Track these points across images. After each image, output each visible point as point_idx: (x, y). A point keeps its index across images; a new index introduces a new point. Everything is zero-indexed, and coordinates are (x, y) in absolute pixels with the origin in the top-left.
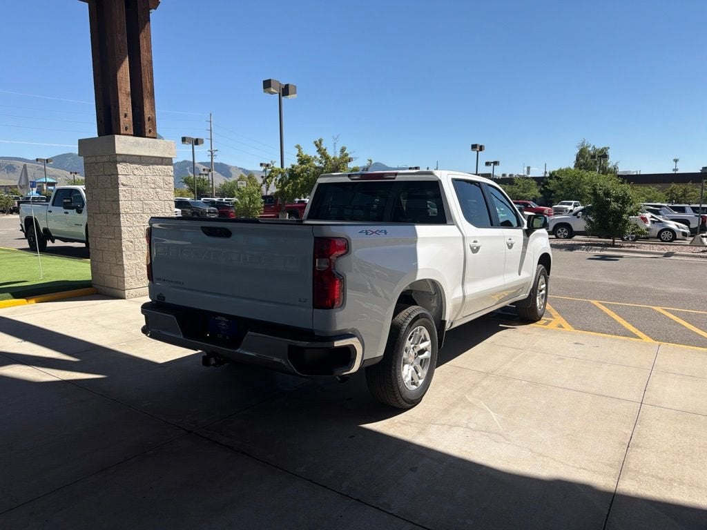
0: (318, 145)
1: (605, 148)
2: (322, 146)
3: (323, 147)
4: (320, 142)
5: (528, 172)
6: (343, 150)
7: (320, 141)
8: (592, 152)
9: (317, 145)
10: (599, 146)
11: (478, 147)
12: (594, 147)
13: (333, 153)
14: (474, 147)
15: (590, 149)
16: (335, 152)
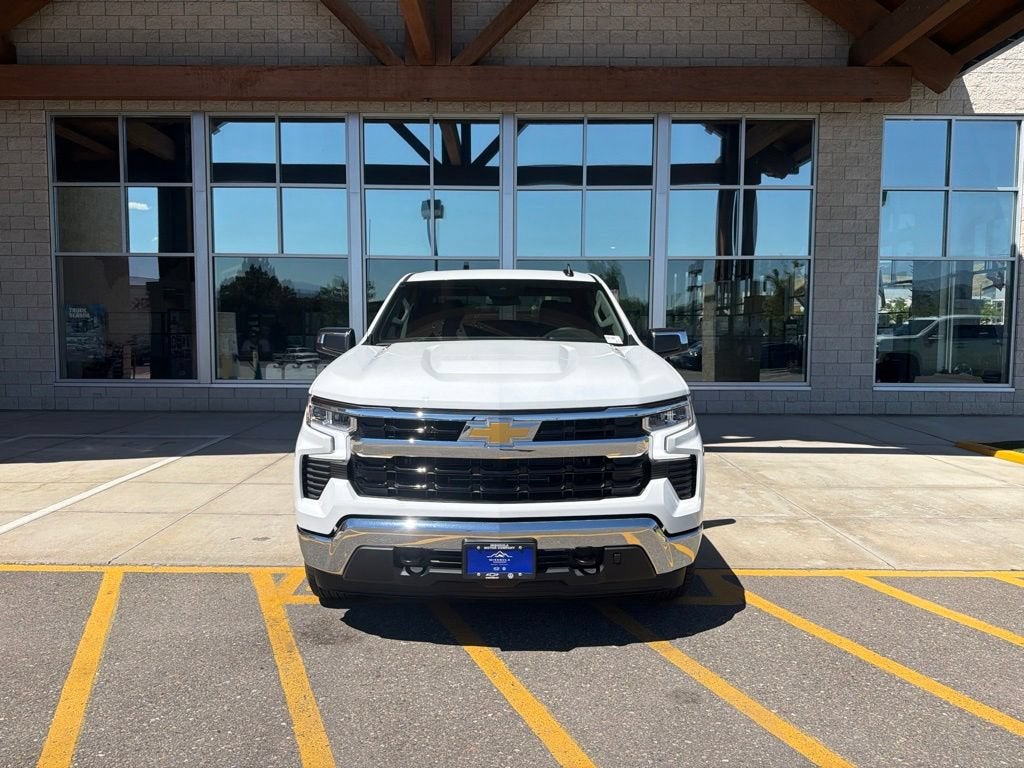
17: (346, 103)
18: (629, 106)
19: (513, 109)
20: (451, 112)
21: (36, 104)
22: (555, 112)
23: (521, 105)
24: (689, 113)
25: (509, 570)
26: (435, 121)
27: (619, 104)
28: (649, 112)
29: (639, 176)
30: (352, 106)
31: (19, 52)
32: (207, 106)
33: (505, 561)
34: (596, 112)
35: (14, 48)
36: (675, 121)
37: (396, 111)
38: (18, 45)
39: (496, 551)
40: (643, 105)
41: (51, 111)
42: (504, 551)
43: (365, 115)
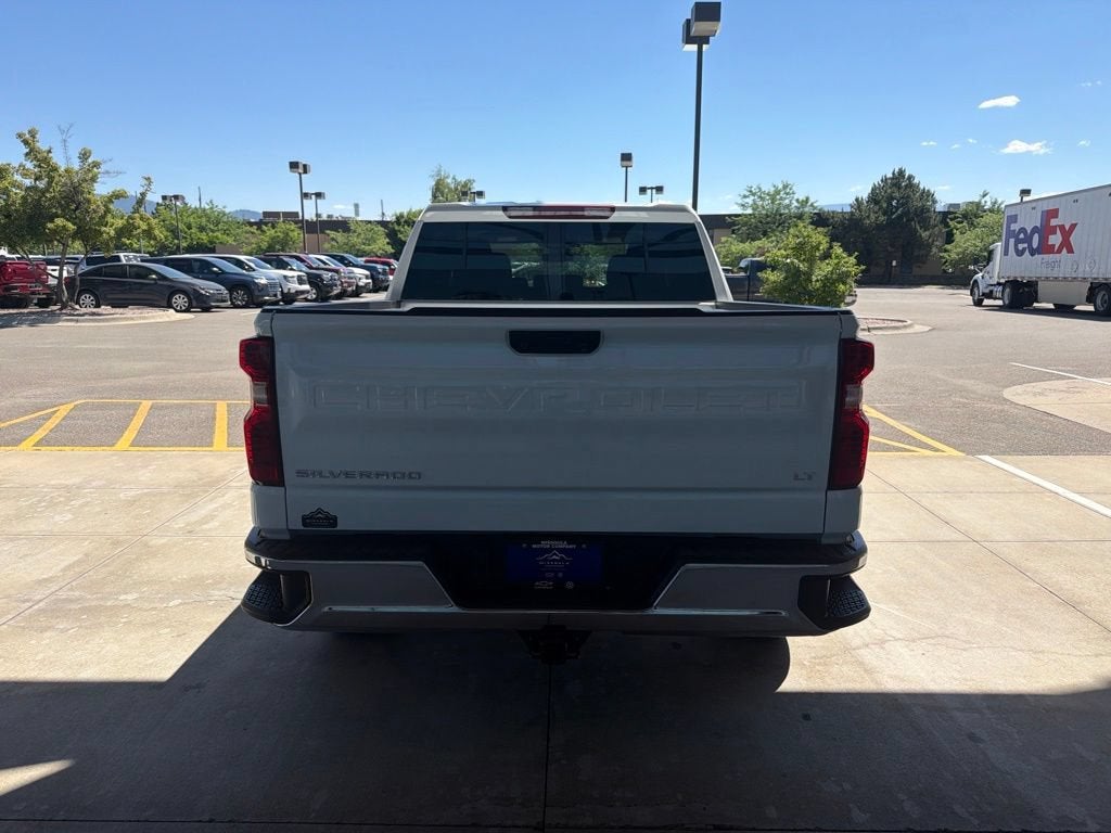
0: (28, 141)
1: (470, 181)
2: (38, 144)
3: (42, 145)
4: (33, 137)
5: (357, 213)
6: (84, 156)
7: (33, 133)
8: (452, 186)
9: (26, 142)
10: (462, 179)
11: (301, 166)
12: (454, 178)
13: (65, 159)
14: (294, 165)
15: (449, 181)
16: (68, 159)
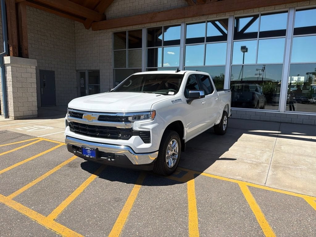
17: (181, 19)
18: (277, 7)
19: (233, 14)
20: (212, 18)
21: (110, 30)
22: (248, 13)
23: (236, 12)
24: (304, 6)
25: (91, 155)
26: (208, 22)
27: (273, 7)
28: (286, 8)
29: (281, 33)
30: (183, 20)
31: (107, 17)
32: (146, 25)
33: (90, 153)
34: (264, 11)
35: (106, 16)
36: (297, 10)
37: (195, 20)
38: (107, 15)
39: (88, 150)
40: (283, 6)
41: (113, 31)
42: (90, 150)
43: (186, 22)
